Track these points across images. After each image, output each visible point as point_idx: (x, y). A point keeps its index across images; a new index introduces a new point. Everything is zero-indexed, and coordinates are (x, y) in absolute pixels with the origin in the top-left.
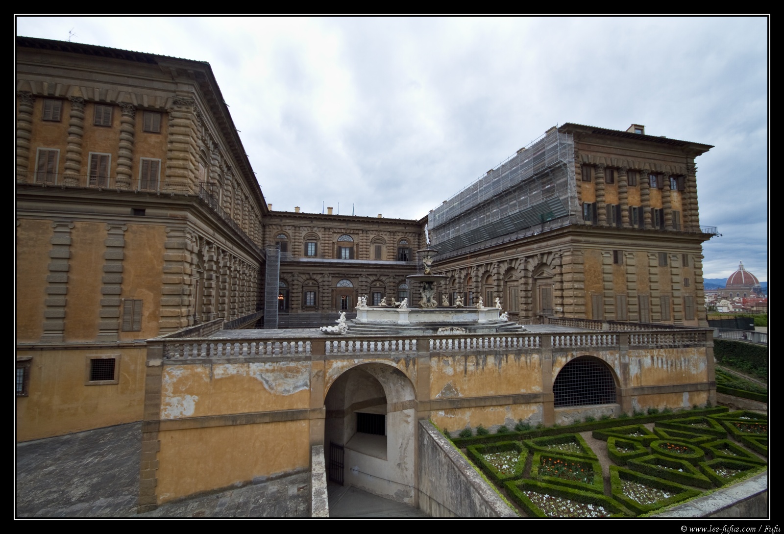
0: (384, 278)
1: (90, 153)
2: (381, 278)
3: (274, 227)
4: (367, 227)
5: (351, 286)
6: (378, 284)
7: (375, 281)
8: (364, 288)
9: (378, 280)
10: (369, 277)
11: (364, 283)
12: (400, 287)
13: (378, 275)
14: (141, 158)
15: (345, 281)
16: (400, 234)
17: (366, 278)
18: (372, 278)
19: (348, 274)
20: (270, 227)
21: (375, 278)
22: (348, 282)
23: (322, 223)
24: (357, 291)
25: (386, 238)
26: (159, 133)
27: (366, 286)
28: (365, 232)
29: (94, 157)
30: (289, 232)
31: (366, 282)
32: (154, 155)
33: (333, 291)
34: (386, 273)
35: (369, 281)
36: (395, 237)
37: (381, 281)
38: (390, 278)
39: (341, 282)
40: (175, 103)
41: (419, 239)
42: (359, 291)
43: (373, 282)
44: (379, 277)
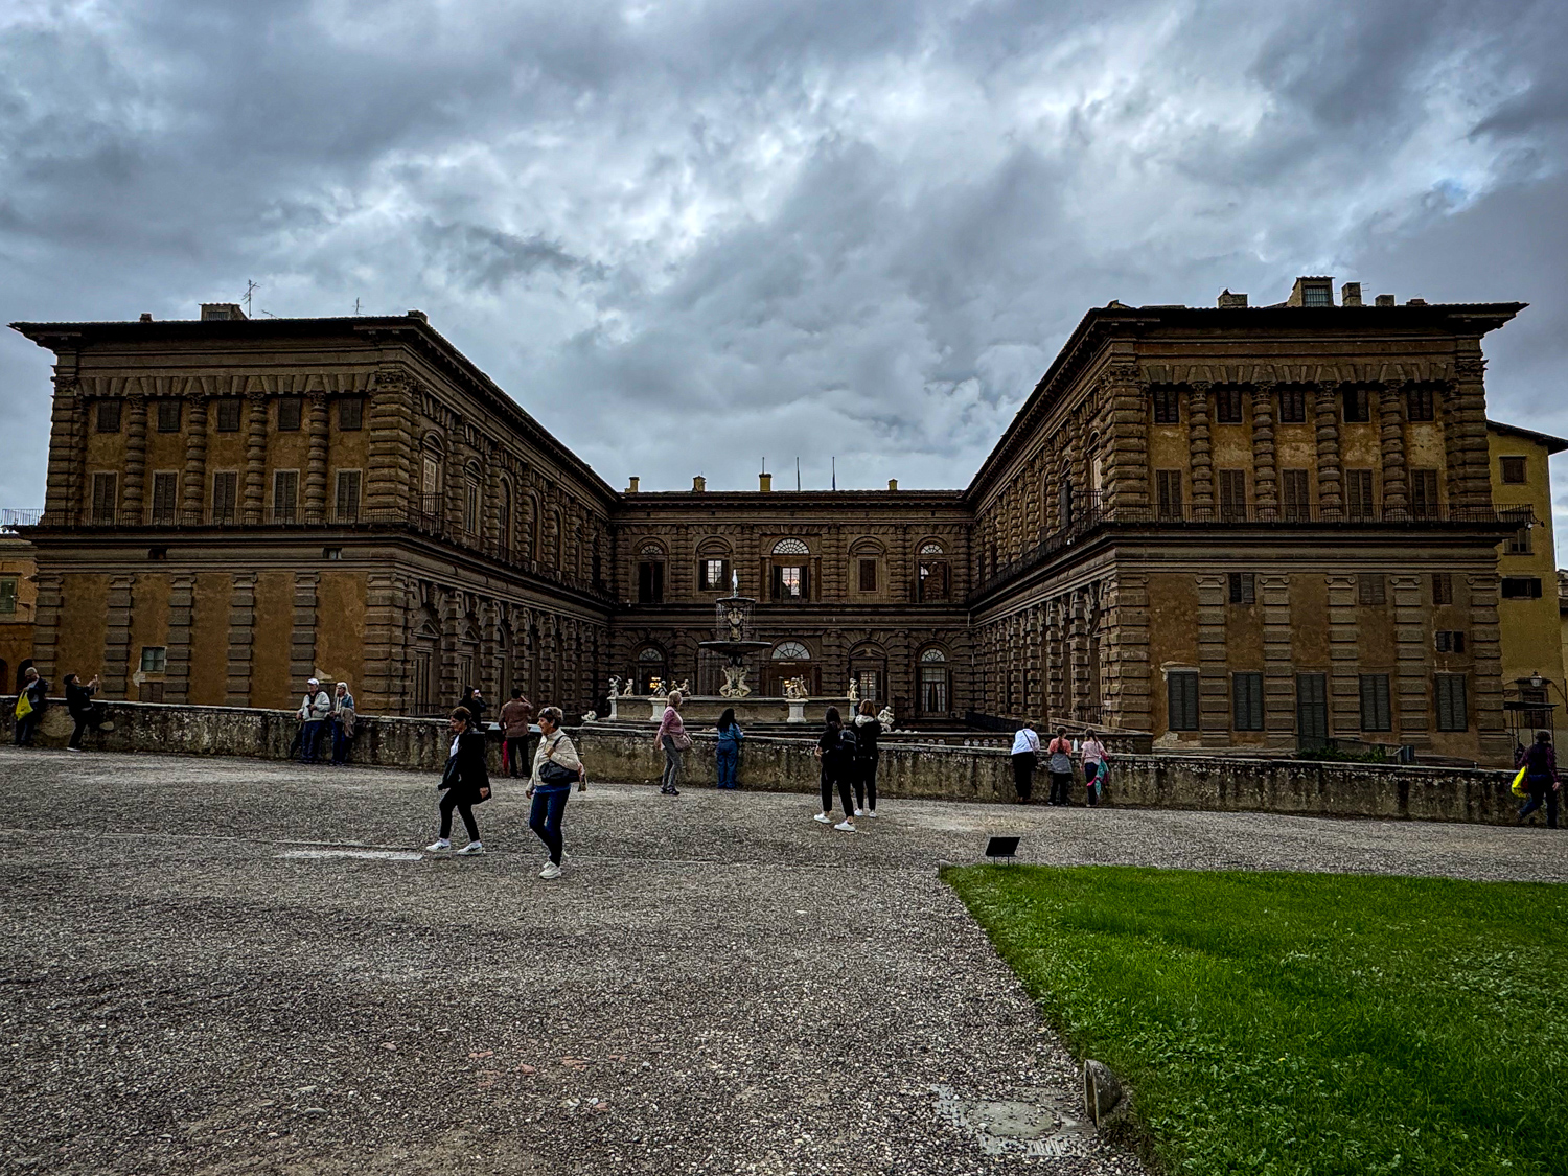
0: (883, 638)
1: (275, 470)
2: (875, 637)
3: (635, 530)
4: (839, 518)
5: (806, 656)
6: (868, 650)
7: (861, 643)
8: (834, 661)
9: (868, 642)
10: (845, 634)
11: (834, 651)
13: (868, 631)
14: (336, 470)
15: (791, 646)
16: (921, 530)
17: (840, 636)
18: (855, 638)
19: (796, 630)
20: (627, 530)
21: (859, 637)
22: (800, 648)
23: (737, 515)
24: (818, 669)
25: (886, 540)
26: (359, 429)
27: (839, 656)
28: (833, 531)
29: (279, 475)
30: (668, 540)
31: (838, 647)
32: (353, 463)
33: (763, 669)
34: (885, 626)
35: (847, 645)
36: (908, 537)
37: (875, 643)
38: (897, 636)
39: (782, 648)
40: (378, 381)
41: (969, 540)
42: (824, 669)
43: (856, 646)
44: (871, 634)
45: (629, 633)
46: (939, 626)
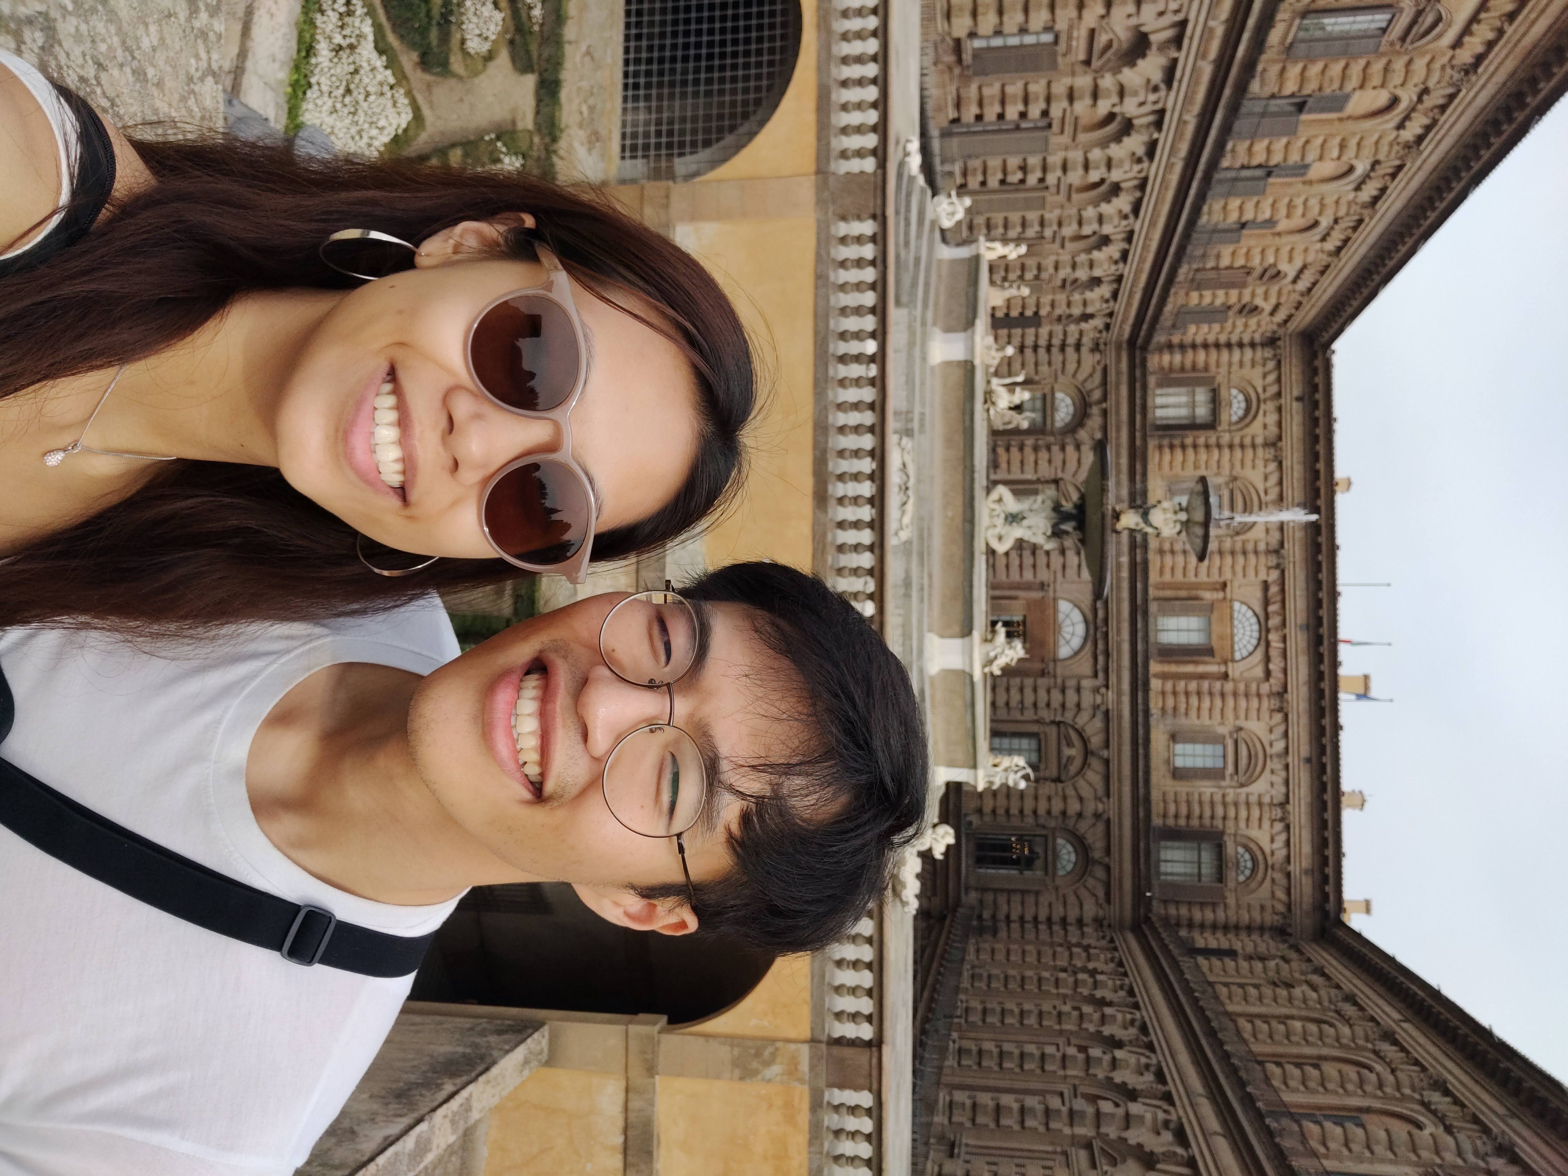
0: (1094, 776)
2: (1096, 764)
3: (1272, 378)
4: (1299, 708)
5: (1064, 651)
6: (1072, 752)
7: (1085, 741)
8: (1056, 697)
9: (1087, 753)
10: (1100, 717)
11: (1071, 697)
12: (1060, 841)
13: (1105, 753)
15: (1080, 629)
16: (1279, 848)
17: (1096, 707)
18: (1094, 728)
19: (1106, 635)
20: (1271, 365)
21: (1096, 741)
22: (1076, 642)
24: (1043, 673)
25: (1261, 787)
27: (1063, 706)
28: (1276, 702)
30: (1256, 428)
31: (1078, 705)
33: (1042, 586)
34: (1114, 782)
35: (1082, 720)
36: (1266, 824)
37: (1085, 764)
38: (1098, 799)
39: (1077, 616)
41: (1262, 929)
42: (1042, 682)
43: (1080, 733)
44: (1100, 758)
45: (1098, 378)
46: (1115, 872)
